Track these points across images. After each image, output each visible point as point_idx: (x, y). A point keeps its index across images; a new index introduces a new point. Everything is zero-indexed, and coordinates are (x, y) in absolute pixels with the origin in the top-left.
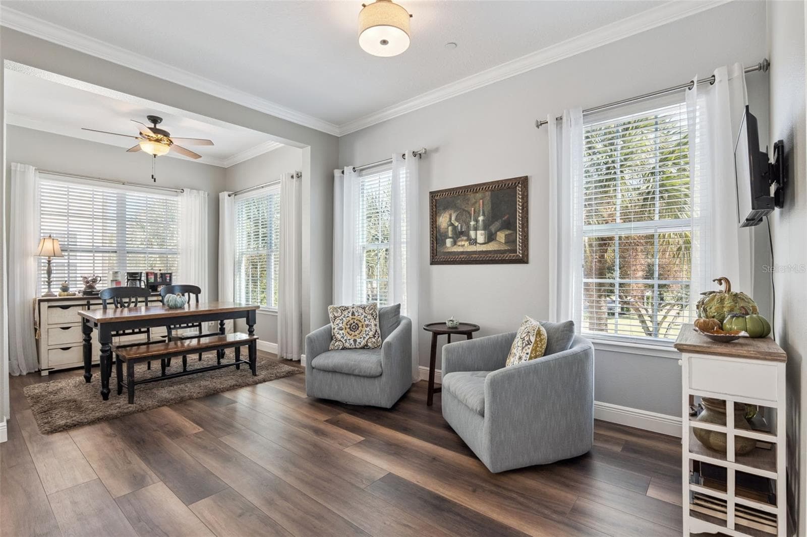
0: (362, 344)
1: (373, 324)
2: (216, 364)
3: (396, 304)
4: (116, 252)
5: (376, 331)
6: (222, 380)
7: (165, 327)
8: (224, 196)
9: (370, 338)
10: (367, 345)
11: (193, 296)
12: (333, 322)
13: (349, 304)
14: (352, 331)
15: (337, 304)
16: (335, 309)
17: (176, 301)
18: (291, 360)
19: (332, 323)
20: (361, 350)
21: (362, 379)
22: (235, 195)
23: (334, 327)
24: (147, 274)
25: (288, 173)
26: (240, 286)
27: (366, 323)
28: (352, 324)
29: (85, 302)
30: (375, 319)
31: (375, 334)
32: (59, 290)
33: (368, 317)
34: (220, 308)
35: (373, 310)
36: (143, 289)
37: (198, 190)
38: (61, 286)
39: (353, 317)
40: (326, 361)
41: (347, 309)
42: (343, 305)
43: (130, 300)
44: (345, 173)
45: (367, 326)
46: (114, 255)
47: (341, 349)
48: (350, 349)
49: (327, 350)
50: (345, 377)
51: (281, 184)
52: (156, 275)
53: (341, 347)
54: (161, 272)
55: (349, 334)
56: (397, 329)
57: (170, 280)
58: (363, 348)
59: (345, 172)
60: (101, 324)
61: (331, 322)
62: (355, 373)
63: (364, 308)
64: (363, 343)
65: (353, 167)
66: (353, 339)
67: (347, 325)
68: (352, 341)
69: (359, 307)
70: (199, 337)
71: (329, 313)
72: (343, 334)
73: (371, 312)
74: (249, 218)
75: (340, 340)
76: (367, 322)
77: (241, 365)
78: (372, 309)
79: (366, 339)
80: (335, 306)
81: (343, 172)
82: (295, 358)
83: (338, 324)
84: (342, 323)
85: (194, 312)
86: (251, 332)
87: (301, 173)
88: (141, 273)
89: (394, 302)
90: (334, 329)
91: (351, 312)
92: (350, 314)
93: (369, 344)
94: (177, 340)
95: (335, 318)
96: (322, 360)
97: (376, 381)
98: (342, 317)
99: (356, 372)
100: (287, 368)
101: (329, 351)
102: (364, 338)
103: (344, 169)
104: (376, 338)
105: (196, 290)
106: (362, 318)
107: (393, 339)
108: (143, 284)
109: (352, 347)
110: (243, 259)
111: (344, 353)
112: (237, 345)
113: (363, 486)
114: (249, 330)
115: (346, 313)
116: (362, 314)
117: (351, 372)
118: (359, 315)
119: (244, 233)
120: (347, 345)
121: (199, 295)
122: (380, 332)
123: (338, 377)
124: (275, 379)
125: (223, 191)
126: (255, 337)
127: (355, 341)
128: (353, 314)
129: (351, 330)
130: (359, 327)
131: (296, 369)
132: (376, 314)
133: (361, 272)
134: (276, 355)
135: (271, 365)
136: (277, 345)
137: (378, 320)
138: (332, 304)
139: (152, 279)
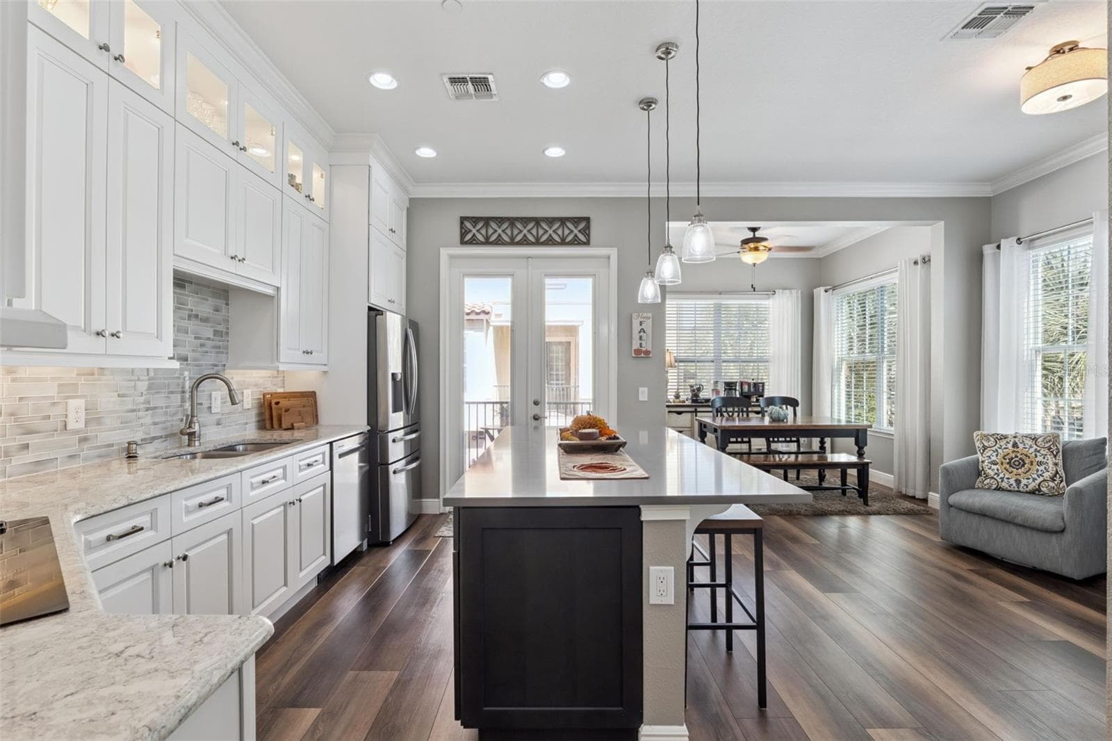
0: (1030, 487)
1: (1051, 464)
2: (817, 485)
3: (1098, 438)
4: (713, 361)
5: (1057, 472)
6: (828, 503)
7: (764, 439)
8: (820, 292)
9: (1044, 480)
10: (1039, 490)
11: (790, 409)
12: (982, 454)
13: (1010, 432)
14: (1013, 468)
15: (988, 429)
16: (987, 437)
17: (779, 413)
18: (913, 497)
19: (979, 455)
20: (1027, 495)
21: (1029, 532)
22: (833, 290)
23: (983, 459)
24: (742, 384)
25: (909, 259)
26: (839, 399)
27: (1037, 459)
28: (1012, 458)
29: (693, 409)
30: (1055, 456)
31: (1055, 476)
32: (673, 397)
33: (1041, 452)
34: (814, 424)
35: (1051, 443)
36: (738, 398)
37: (790, 289)
38: (674, 394)
39: (1015, 449)
40: (971, 500)
41: (1006, 438)
42: (998, 433)
43: (734, 409)
44: (1002, 248)
45: (1040, 464)
46: (712, 364)
47: (995, 489)
48: (1010, 491)
49: (973, 488)
50: (1000, 525)
51: (898, 273)
52: (749, 384)
53: (994, 486)
54: (754, 381)
55: (1007, 470)
56: (1098, 473)
57: (763, 389)
58: (1033, 492)
59: (1002, 246)
60: (722, 431)
61: (979, 452)
62: (1016, 521)
63: (1035, 439)
64: (1032, 486)
65: (1016, 238)
66: (1014, 479)
67: (1004, 459)
68: (1012, 481)
69: (1026, 437)
70: (797, 453)
71: (975, 441)
72: (998, 470)
73: (1047, 445)
74: (851, 317)
75: (993, 478)
76: (1040, 459)
77: (847, 490)
78: (1050, 441)
79: (1037, 482)
80: (985, 432)
81: (999, 247)
82: (919, 495)
83: (989, 457)
84: (997, 455)
85: (791, 426)
86: (860, 455)
87: (929, 256)
88: (736, 382)
89: (1096, 435)
90: (983, 462)
91: (1011, 443)
92: (1010, 446)
93: (1042, 489)
94: (776, 454)
95: (985, 448)
96: (963, 498)
97: (1054, 538)
98: (996, 447)
99: (1019, 520)
100: (908, 505)
101: (974, 488)
102: (1034, 480)
103: (1000, 241)
104: (1056, 482)
105: (792, 402)
106: (1030, 452)
107: (1087, 486)
108: (737, 393)
109: (1012, 489)
110: (843, 367)
111: (999, 494)
112: (844, 467)
113: (1023, 640)
114: (858, 452)
115: (1003, 443)
116: (1031, 447)
117: (1010, 519)
118: (1025, 448)
119: (844, 335)
120: (1004, 485)
121: (797, 408)
122: (1064, 475)
123: (989, 522)
124: (894, 514)
125: (819, 287)
126: (866, 460)
127: (1018, 482)
128: (1015, 445)
129: (1011, 466)
130: (1024, 464)
131: (923, 508)
132: (1058, 449)
133: (1033, 387)
134: (892, 489)
135: (885, 498)
136: (893, 476)
137: (1061, 457)
138: (979, 430)
139: (746, 388)
